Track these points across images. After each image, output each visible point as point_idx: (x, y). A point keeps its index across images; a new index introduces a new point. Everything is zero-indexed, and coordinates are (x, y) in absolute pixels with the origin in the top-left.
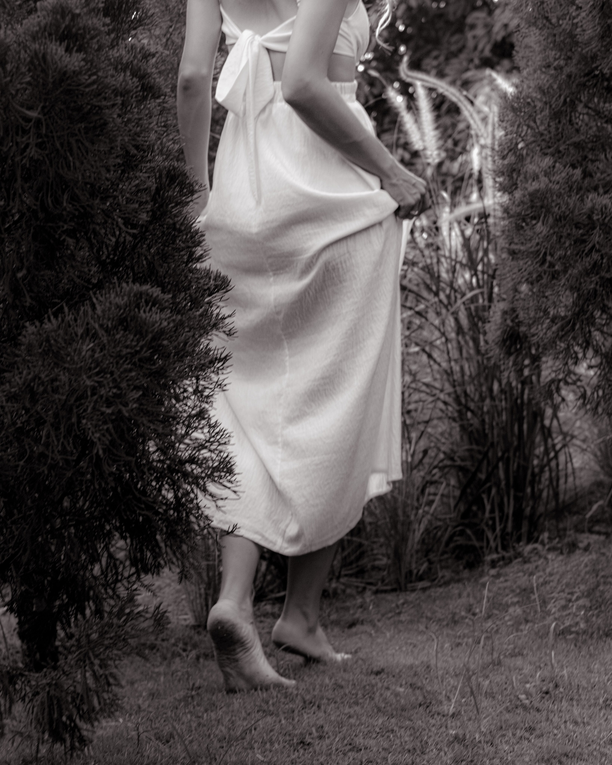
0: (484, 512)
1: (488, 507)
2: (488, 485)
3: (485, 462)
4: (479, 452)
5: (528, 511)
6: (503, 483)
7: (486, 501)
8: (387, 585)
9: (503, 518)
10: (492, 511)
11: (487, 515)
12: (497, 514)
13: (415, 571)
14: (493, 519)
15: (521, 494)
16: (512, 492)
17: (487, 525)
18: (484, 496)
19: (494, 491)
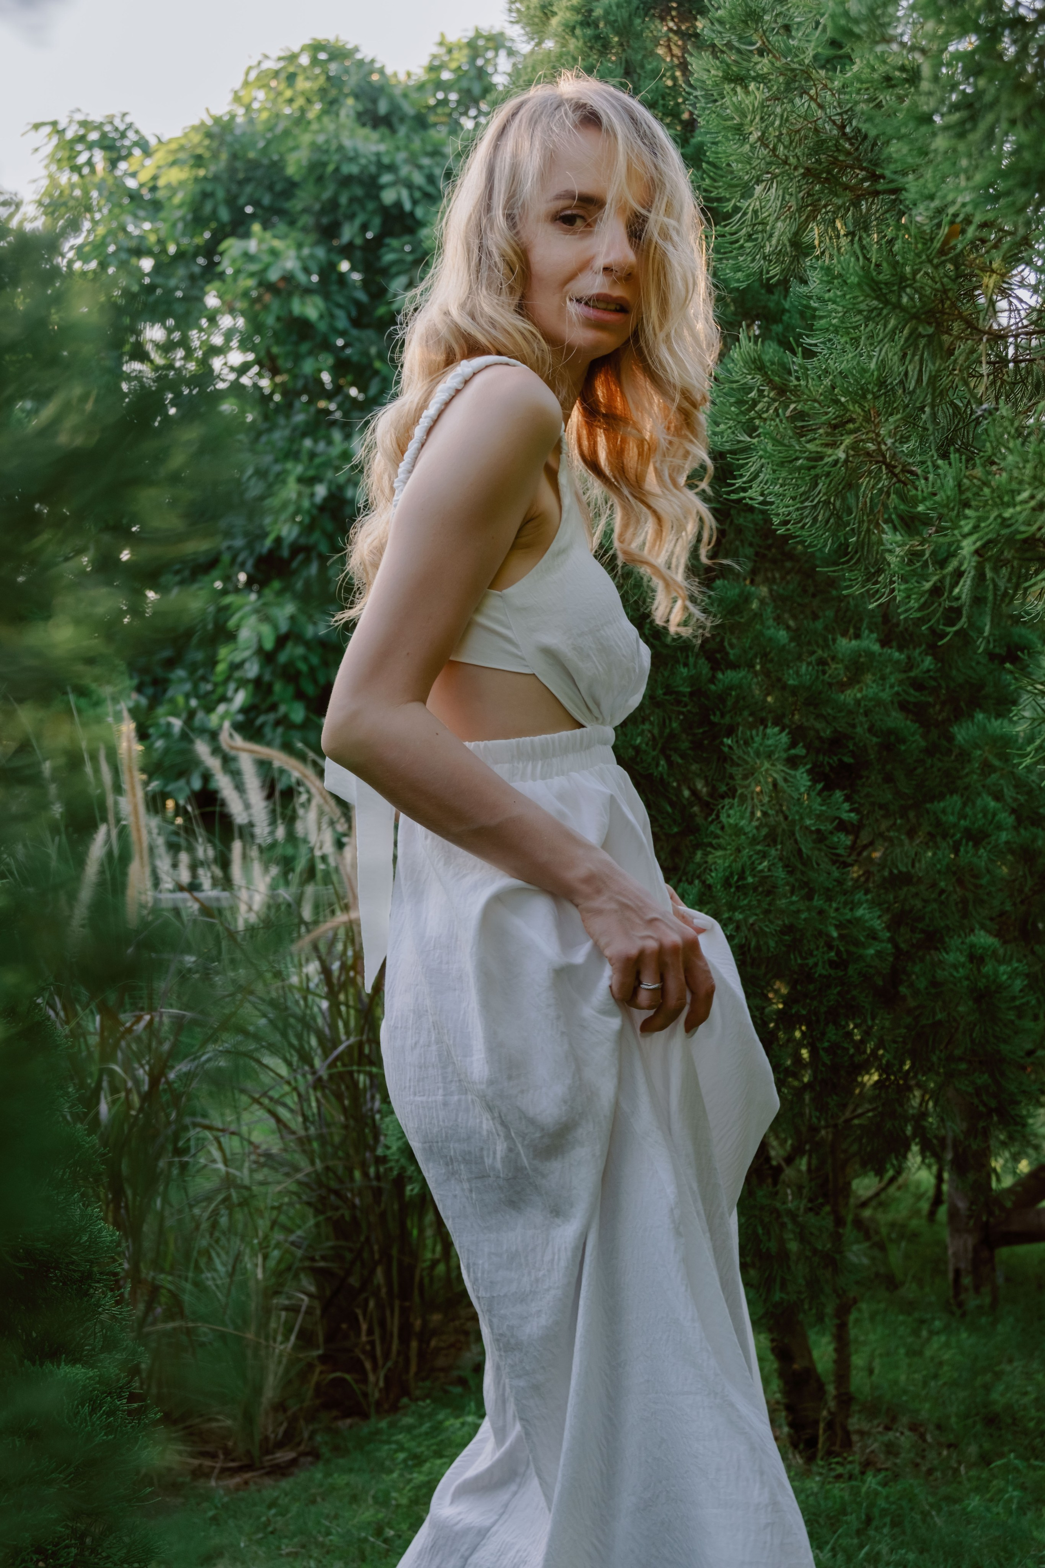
0: (358, 1334)
1: (364, 1327)
2: (364, 1295)
3: (358, 1264)
4: (351, 1250)
5: (418, 1324)
6: (384, 1291)
7: (361, 1318)
8: (233, 1460)
9: (386, 1338)
10: (370, 1332)
11: (364, 1338)
12: (377, 1337)
13: (272, 1436)
14: (372, 1343)
15: (407, 1304)
16: (397, 1303)
17: (364, 1352)
18: (359, 1312)
19: (372, 1304)
